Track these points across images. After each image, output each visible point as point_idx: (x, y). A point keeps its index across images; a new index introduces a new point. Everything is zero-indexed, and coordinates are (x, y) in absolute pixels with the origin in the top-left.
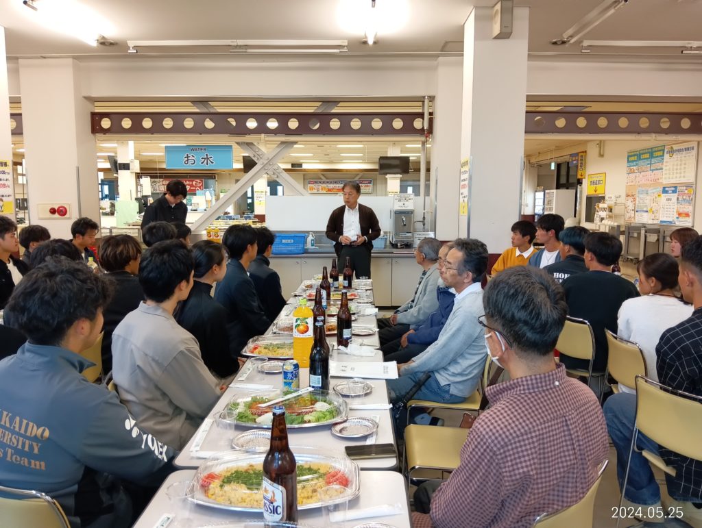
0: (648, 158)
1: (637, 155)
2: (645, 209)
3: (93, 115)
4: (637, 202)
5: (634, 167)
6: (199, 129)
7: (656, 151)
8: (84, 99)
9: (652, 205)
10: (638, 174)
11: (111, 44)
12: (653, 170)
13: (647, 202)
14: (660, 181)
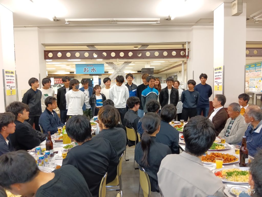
0: (254, 67)
1: (249, 66)
2: (254, 86)
3: (45, 51)
4: (250, 84)
5: (248, 70)
6: (91, 57)
7: (257, 64)
8: (41, 45)
9: (257, 85)
10: (249, 73)
11: (58, 20)
12: (256, 71)
13: (255, 84)
14: (260, 75)
